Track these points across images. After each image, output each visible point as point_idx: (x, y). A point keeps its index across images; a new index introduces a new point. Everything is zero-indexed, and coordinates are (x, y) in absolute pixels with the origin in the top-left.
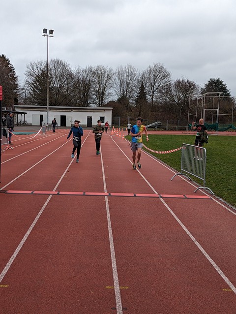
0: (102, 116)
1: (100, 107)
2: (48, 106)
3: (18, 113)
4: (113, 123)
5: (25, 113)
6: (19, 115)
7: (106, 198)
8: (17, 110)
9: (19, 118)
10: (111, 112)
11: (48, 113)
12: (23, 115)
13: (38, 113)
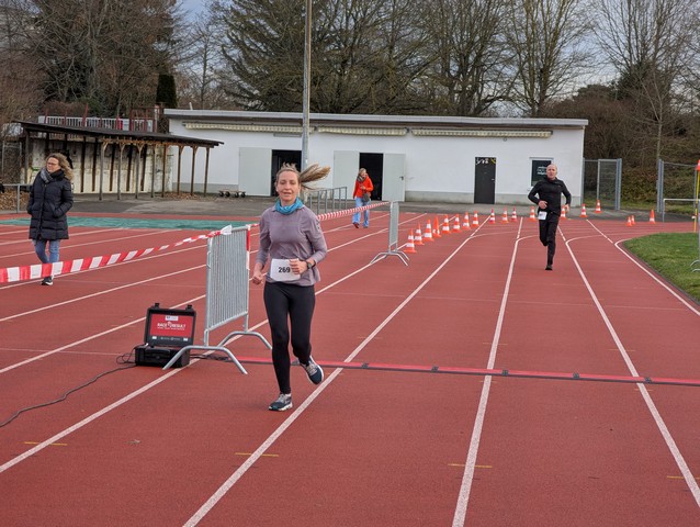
0: (542, 156)
1: (534, 115)
2: (307, 114)
3: (182, 142)
4: (589, 187)
5: (210, 144)
6: (188, 150)
7: (488, 380)
8: (176, 130)
9: (184, 166)
10: (580, 136)
11: (304, 143)
12: (202, 150)
13: (264, 144)
